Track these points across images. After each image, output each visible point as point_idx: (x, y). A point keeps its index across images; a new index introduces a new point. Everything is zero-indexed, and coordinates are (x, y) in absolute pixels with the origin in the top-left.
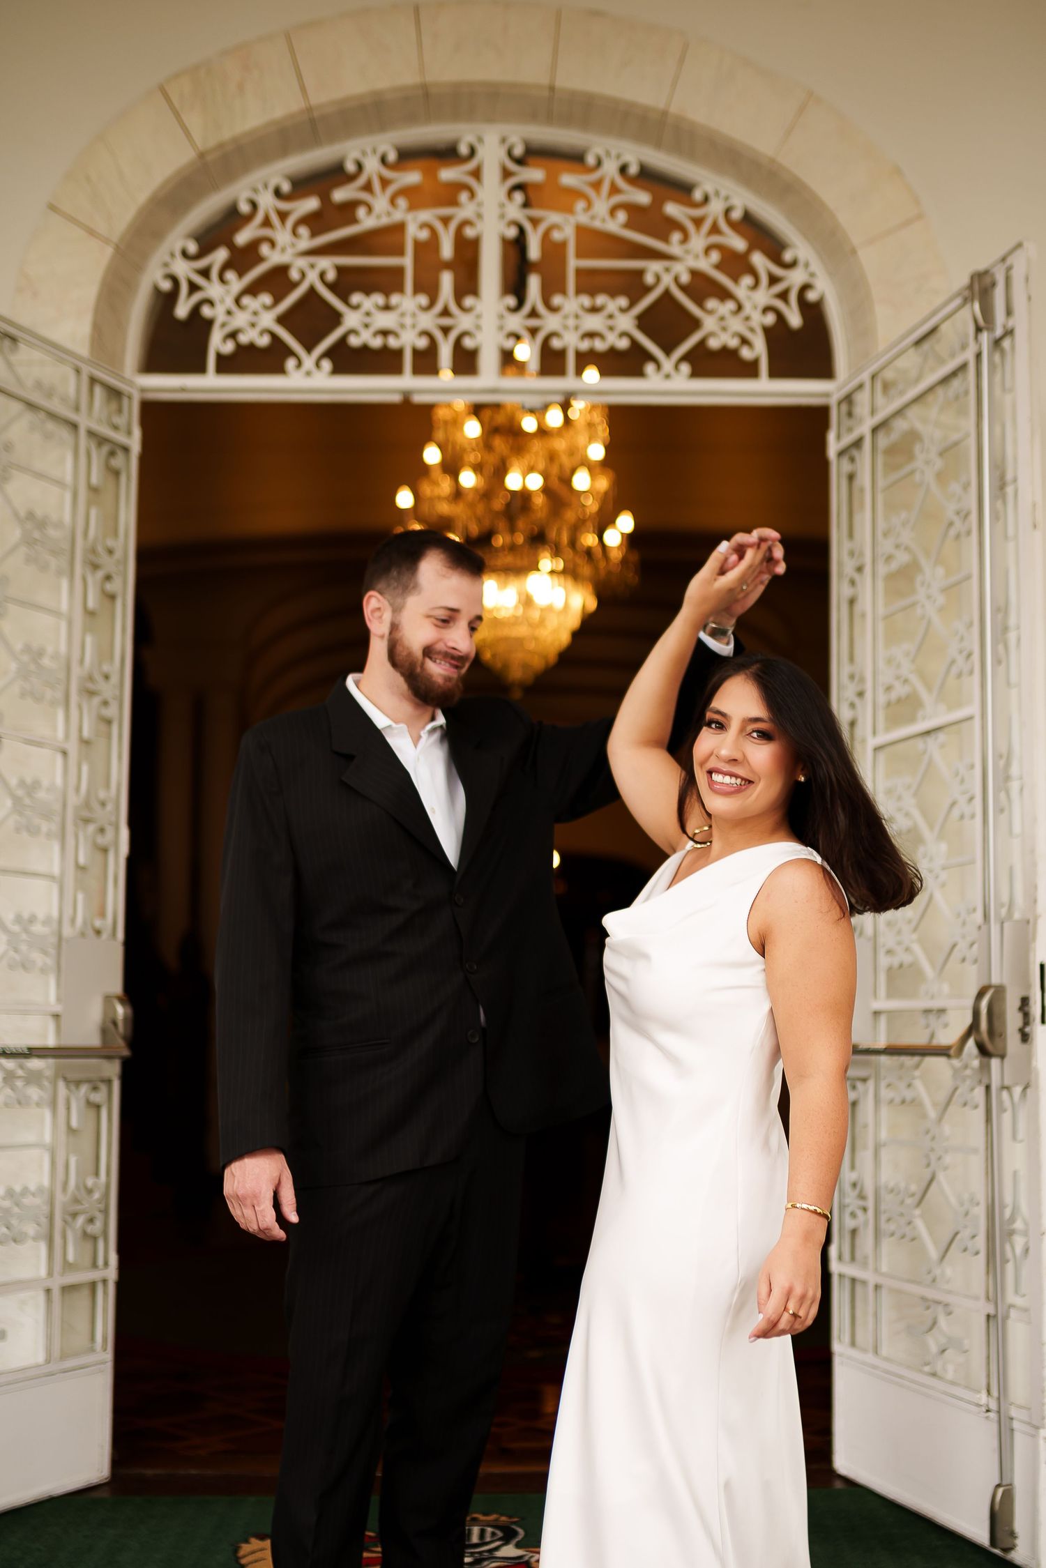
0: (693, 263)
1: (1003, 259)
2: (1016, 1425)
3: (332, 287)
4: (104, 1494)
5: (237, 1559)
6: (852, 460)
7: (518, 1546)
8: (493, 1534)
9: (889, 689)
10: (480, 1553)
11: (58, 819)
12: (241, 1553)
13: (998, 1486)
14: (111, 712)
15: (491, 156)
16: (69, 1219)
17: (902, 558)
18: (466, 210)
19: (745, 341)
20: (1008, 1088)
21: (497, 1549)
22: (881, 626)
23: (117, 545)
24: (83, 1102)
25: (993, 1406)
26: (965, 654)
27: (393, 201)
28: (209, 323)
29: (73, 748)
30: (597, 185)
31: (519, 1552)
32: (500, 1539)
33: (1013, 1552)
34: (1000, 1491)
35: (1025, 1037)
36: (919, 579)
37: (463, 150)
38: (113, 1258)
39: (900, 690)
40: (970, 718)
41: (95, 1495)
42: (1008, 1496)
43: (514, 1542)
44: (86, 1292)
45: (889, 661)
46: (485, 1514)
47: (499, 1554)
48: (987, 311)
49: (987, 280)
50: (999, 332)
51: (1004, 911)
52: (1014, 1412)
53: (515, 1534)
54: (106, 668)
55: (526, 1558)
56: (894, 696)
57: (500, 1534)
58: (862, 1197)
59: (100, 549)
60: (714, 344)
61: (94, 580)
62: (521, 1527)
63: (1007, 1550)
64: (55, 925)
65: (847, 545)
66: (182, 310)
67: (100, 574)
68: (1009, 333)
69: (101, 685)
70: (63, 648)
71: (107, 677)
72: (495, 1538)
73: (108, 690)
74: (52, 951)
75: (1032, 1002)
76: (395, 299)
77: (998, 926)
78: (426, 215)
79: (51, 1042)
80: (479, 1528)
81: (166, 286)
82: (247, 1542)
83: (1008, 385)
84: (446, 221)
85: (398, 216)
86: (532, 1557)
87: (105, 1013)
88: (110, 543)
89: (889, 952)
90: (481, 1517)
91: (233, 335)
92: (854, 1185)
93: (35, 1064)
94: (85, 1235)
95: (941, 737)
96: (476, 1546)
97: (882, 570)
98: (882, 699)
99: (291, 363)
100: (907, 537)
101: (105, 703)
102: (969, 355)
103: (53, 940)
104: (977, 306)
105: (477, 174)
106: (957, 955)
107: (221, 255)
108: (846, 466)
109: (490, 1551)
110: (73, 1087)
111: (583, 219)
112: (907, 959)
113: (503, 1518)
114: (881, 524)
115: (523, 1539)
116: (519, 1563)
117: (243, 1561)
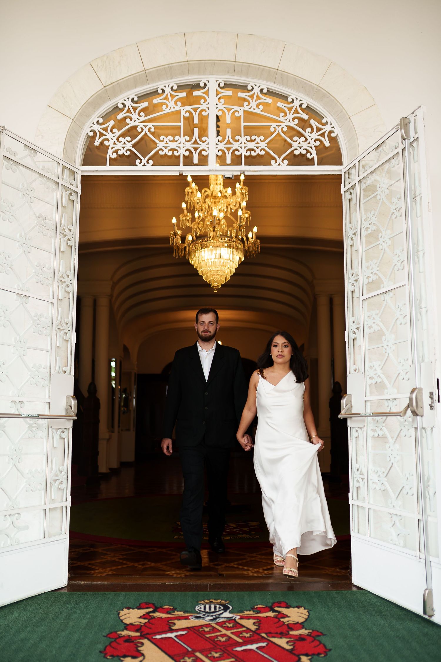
0: (288, 124)
1: (413, 113)
2: (432, 564)
3: (153, 134)
4: (65, 591)
5: (119, 618)
6: (351, 194)
7: (230, 612)
8: (220, 608)
9: (368, 277)
10: (216, 615)
11: (50, 329)
12: (120, 615)
13: (426, 589)
14: (70, 289)
15: (212, 86)
16: (53, 482)
17: (373, 228)
18: (203, 106)
19: (308, 152)
20: (424, 428)
21: (222, 614)
22: (364, 254)
23: (73, 228)
24: (58, 437)
25: (423, 556)
26: (400, 262)
27: (175, 103)
28: (108, 147)
29: (55, 301)
30: (252, 97)
31: (231, 615)
32: (222, 610)
33: (433, 617)
34: (427, 591)
35: (432, 407)
36: (380, 235)
37: (202, 85)
38: (69, 498)
39: (373, 278)
40: (405, 285)
41: (62, 591)
42: (431, 593)
43: (228, 611)
44: (59, 511)
45: (368, 267)
46: (215, 600)
47: (223, 616)
48: (407, 132)
49: (407, 121)
50: (412, 140)
51: (421, 359)
52: (431, 559)
53: (229, 608)
54: (68, 273)
55: (234, 618)
56: (370, 280)
57: (222, 608)
58: (362, 474)
59: (66, 229)
60: (297, 153)
61: (64, 240)
62: (230, 605)
63: (431, 616)
64: (48, 369)
65: (349, 225)
66: (97, 143)
67: (66, 238)
68: (416, 140)
69: (66, 279)
70: (52, 265)
71: (68, 276)
72: (220, 610)
73: (68, 281)
74: (47, 379)
75: (434, 394)
76: (176, 138)
77: (419, 365)
78: (188, 108)
79: (47, 413)
80: (214, 605)
81: (91, 134)
82: (122, 610)
83: (416, 159)
84: (195, 110)
85: (178, 108)
86: (236, 617)
87: (67, 403)
88: (70, 227)
89: (371, 378)
90: (214, 601)
91: (116, 152)
92: (358, 470)
93: (40, 421)
94: (59, 488)
95: (391, 294)
96: (213, 612)
97: (364, 233)
98: (365, 282)
99: (138, 161)
100: (374, 220)
101: (68, 286)
102: (400, 150)
103: (48, 375)
104: (403, 130)
105: (207, 93)
106: (400, 377)
107: (112, 123)
108: (348, 196)
109: (219, 615)
110: (54, 431)
111: (247, 108)
112: (379, 380)
113: (223, 601)
114: (364, 216)
115: (231, 610)
116: (231, 620)
117: (121, 618)
